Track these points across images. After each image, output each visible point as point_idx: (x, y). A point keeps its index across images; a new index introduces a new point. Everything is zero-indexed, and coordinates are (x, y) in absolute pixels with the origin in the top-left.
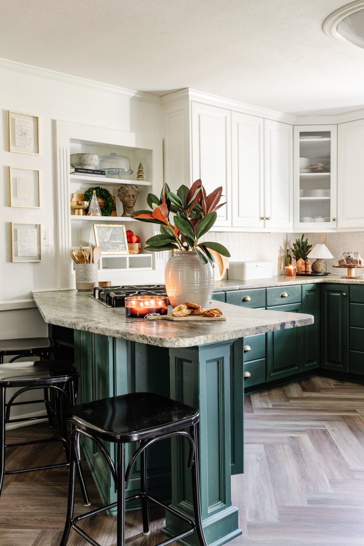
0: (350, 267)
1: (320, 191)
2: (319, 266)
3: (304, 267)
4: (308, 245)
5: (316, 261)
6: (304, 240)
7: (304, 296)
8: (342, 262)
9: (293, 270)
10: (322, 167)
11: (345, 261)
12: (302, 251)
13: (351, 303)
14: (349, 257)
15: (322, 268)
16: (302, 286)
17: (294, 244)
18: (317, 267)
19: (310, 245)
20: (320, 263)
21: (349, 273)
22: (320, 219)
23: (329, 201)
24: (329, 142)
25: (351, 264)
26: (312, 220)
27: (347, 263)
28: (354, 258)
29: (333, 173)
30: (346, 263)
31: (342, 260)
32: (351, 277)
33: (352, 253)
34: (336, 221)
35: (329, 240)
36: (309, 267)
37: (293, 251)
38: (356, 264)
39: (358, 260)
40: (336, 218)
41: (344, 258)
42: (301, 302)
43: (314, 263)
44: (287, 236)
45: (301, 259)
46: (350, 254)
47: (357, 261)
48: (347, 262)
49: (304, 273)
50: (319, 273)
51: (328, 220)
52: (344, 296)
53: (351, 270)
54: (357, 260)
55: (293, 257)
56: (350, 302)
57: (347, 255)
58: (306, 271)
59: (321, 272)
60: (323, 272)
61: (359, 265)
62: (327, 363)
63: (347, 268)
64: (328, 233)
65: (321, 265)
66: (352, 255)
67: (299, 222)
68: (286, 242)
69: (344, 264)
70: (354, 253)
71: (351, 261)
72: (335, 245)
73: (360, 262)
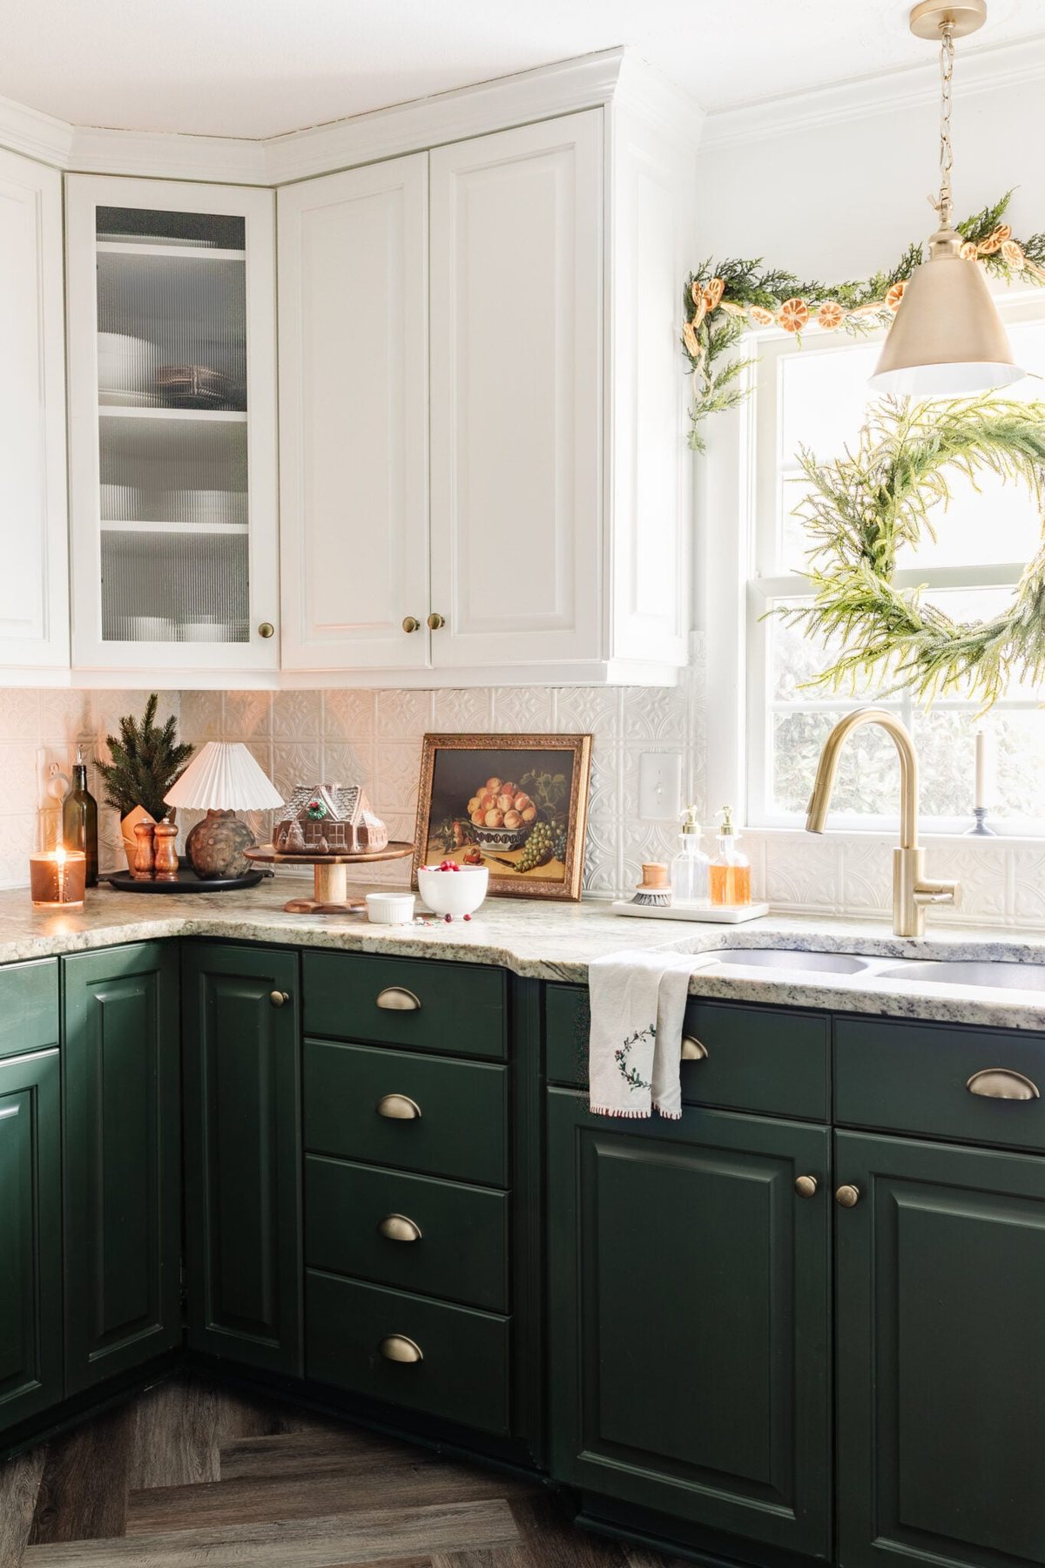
0: (321, 860)
1: (210, 499)
2: (215, 843)
3: (144, 845)
4: (176, 744)
5: (203, 822)
6: (159, 723)
7: (77, 1011)
8: (283, 832)
9: (62, 869)
10: (214, 384)
11: (297, 829)
12: (142, 772)
13: (308, 1041)
14: (316, 808)
15: (227, 855)
16: (61, 965)
17: (111, 742)
18: (202, 848)
19: (187, 744)
20: (218, 831)
21: (322, 884)
22: (206, 628)
23: (240, 546)
24: (241, 266)
25: (324, 842)
26: (171, 630)
27: (307, 839)
28: (338, 815)
29: (258, 417)
30: (299, 841)
31: (283, 823)
32: (325, 903)
33: (329, 788)
34: (274, 639)
35: (278, 722)
36: (166, 849)
37: (105, 771)
38: (344, 845)
39: (355, 824)
40: (274, 622)
41: (292, 814)
42: (59, 1046)
43: (195, 831)
44: (87, 703)
45: (139, 806)
46: (318, 796)
47: (351, 827)
48: (305, 834)
49: (147, 876)
50: (214, 875)
51: (242, 636)
52: (273, 1003)
53: (327, 872)
54: (349, 827)
55: (108, 802)
56: (303, 1035)
57: (307, 800)
58: (153, 870)
59: (223, 873)
60: (232, 871)
61: (356, 847)
62: (212, 1324)
63: (312, 866)
64: (272, 694)
65: (221, 841)
66: (328, 800)
67: (104, 639)
68: (81, 729)
69: (292, 844)
70: (339, 790)
71: (323, 829)
72: (300, 745)
73: (363, 833)
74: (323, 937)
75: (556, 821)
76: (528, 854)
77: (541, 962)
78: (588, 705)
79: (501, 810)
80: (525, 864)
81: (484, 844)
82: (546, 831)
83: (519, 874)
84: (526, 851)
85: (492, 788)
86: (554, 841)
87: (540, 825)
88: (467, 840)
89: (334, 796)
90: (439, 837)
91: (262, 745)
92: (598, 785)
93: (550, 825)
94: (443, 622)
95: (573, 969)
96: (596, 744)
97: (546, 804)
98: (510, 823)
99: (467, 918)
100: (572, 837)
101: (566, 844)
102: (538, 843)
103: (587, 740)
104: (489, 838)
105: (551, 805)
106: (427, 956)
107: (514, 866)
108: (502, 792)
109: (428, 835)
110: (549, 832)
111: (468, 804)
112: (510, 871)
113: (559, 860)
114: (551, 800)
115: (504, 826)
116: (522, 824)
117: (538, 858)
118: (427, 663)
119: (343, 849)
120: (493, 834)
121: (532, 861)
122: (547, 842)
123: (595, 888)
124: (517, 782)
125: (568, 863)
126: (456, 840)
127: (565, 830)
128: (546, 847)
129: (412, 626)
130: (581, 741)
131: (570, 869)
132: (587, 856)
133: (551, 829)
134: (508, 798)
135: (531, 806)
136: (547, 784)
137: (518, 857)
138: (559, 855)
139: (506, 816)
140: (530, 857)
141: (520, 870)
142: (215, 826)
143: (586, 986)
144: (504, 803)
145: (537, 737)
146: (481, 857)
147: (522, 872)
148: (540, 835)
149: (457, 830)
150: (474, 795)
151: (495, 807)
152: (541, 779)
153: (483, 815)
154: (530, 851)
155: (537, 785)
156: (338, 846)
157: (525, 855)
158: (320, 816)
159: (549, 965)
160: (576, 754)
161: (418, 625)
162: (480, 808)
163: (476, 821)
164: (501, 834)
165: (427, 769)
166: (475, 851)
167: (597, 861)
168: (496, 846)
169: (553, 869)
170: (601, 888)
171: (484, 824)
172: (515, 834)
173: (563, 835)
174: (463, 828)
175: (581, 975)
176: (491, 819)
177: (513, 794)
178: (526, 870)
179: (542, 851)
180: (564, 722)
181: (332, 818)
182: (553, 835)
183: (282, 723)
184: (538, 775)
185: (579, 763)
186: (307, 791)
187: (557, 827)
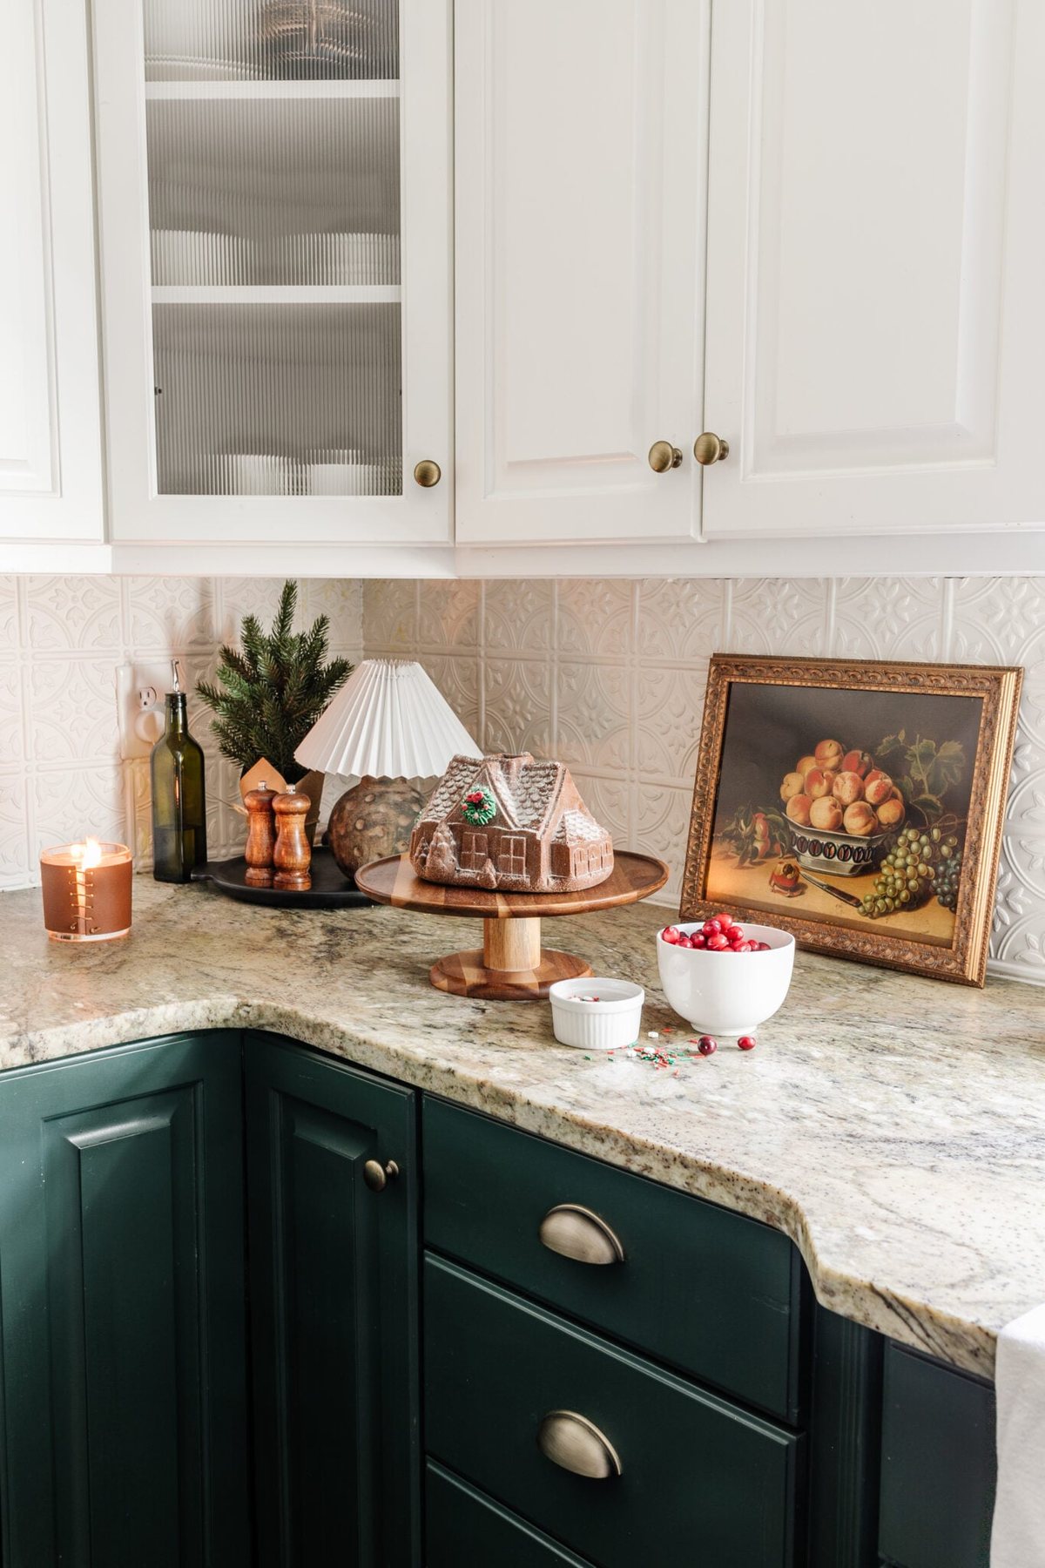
6: (300, 626)
8: (423, 843)
9: (82, 881)
11: (445, 840)
12: (267, 705)
13: (428, 1259)
14: (477, 803)
15: (385, 846)
25: (490, 869)
27: (464, 861)
28: (518, 818)
29: (416, 85)
30: (448, 862)
31: (422, 827)
33: (505, 767)
34: (443, 487)
38: (525, 878)
39: (546, 837)
41: (440, 811)
44: (206, 595)
45: (267, 758)
46: (484, 781)
47: (540, 843)
48: (458, 850)
49: (263, 875)
52: (370, 1178)
54: (534, 844)
56: (423, 1245)
58: (273, 866)
61: (547, 880)
65: (375, 824)
66: (502, 787)
67: (163, 489)
68: (196, 635)
69: (434, 867)
70: (526, 768)
71: (490, 842)
72: (522, 664)
73: (561, 855)
74: (448, 1080)
75: (943, 829)
76: (885, 885)
77: (872, 1289)
78: (1015, 612)
79: (839, 799)
80: (880, 903)
81: (807, 858)
82: (922, 846)
83: (867, 920)
84: (883, 879)
85: (826, 759)
86: (935, 867)
87: (911, 834)
88: (777, 847)
89: (515, 782)
90: (729, 836)
91: (470, 660)
92: (1027, 766)
93: (929, 835)
94: (725, 450)
95: (955, 1334)
96: (1028, 685)
97: (923, 796)
98: (855, 824)
99: (744, 1045)
100: (971, 863)
101: (958, 874)
102: (905, 867)
103: (1009, 680)
104: (816, 848)
105: (933, 798)
106: (635, 1168)
107: (858, 904)
108: (843, 767)
109: (712, 831)
110: (926, 850)
111: (782, 783)
112: (850, 913)
113: (943, 904)
114: (933, 790)
115: (843, 828)
116: (876, 829)
117: (903, 895)
118: (693, 533)
119: (523, 883)
120: (823, 841)
121: (893, 899)
122: (921, 867)
123: (1013, 958)
124: (870, 750)
125: (962, 910)
126: (758, 845)
127: (958, 849)
128: (919, 876)
129: (667, 460)
130: (998, 680)
131: (966, 925)
132: (1000, 897)
133: (932, 843)
134: (853, 779)
135: (894, 796)
136: (926, 757)
137: (865, 889)
138: (944, 894)
139: (849, 811)
140: (890, 892)
141: (869, 914)
142: (368, 799)
143: (989, 1386)
144: (845, 786)
145: (912, 671)
146: (801, 880)
147: (872, 918)
148: (909, 852)
149: (760, 827)
150: (793, 768)
151: (829, 793)
152: (916, 749)
153: (806, 804)
154: (890, 880)
155: (907, 757)
156: (513, 877)
157: (880, 887)
158: (484, 819)
159: (892, 1303)
160: (987, 706)
161: (679, 458)
162: (802, 792)
163: (794, 814)
164: (838, 843)
165: (714, 718)
166: (789, 869)
167: (1020, 909)
168: (829, 865)
169: (932, 921)
170: (1024, 961)
171: (808, 823)
172: (864, 845)
173: (954, 855)
174: (772, 825)
175: (975, 1353)
176: (822, 815)
177: (863, 771)
178: (881, 915)
179: (912, 883)
180: (964, 642)
181: (506, 824)
182: (934, 856)
183: (496, 628)
184: (911, 740)
185: (991, 724)
186: (472, 768)
187: (943, 841)
